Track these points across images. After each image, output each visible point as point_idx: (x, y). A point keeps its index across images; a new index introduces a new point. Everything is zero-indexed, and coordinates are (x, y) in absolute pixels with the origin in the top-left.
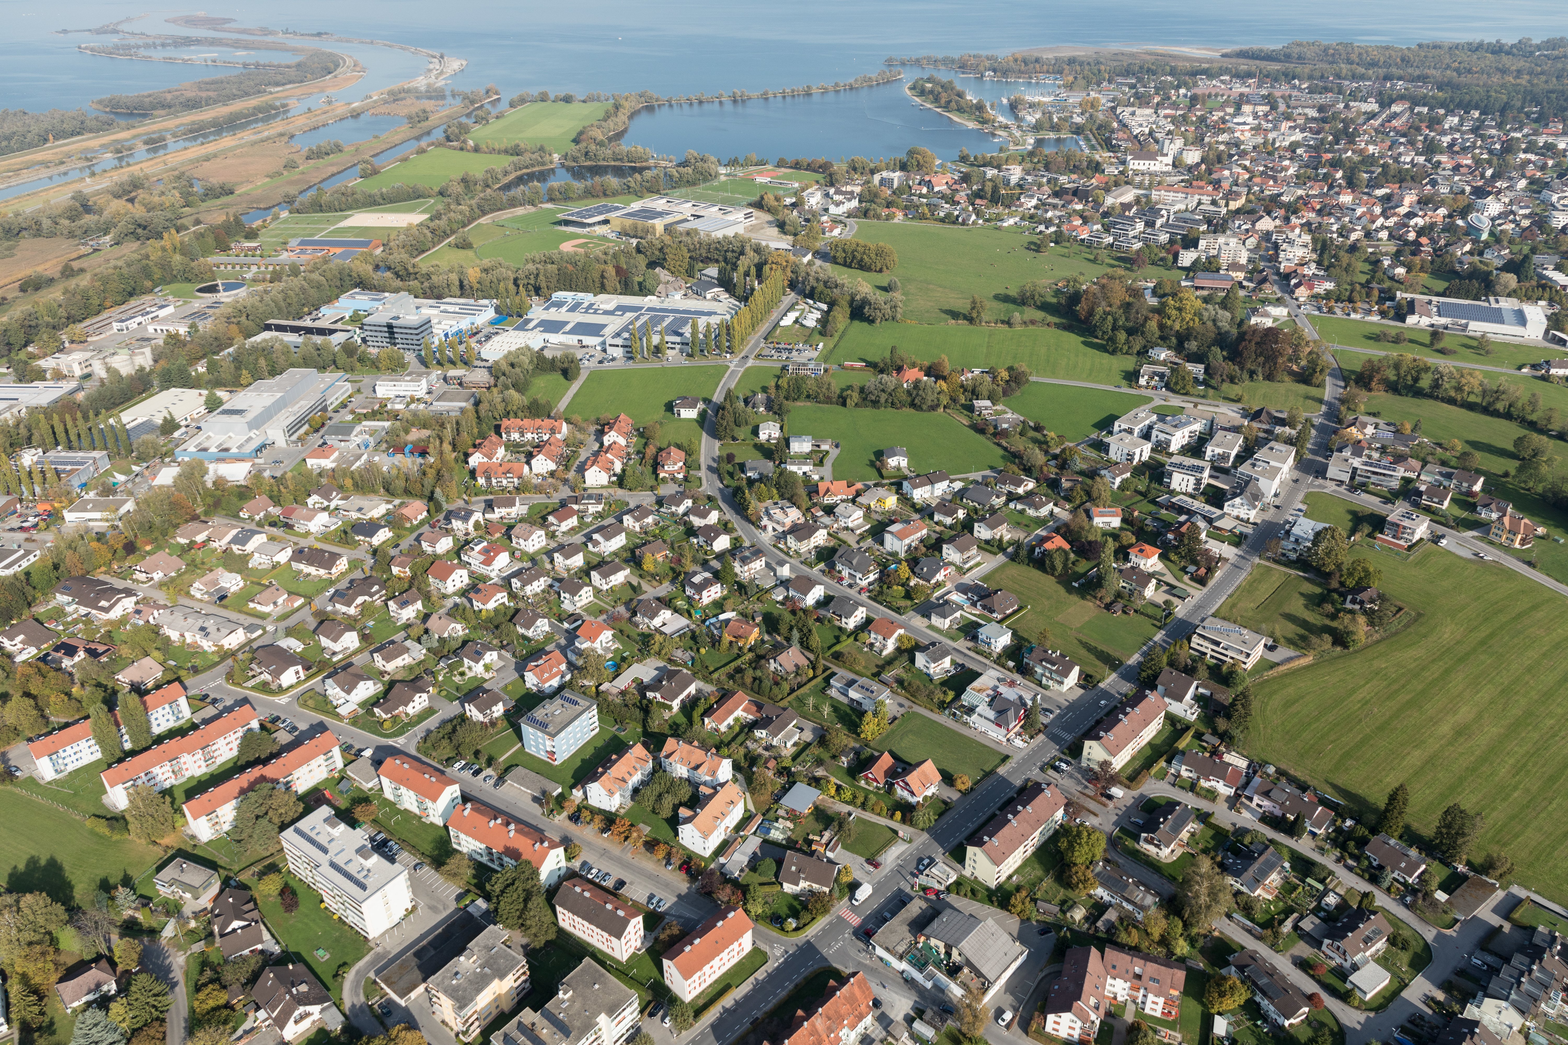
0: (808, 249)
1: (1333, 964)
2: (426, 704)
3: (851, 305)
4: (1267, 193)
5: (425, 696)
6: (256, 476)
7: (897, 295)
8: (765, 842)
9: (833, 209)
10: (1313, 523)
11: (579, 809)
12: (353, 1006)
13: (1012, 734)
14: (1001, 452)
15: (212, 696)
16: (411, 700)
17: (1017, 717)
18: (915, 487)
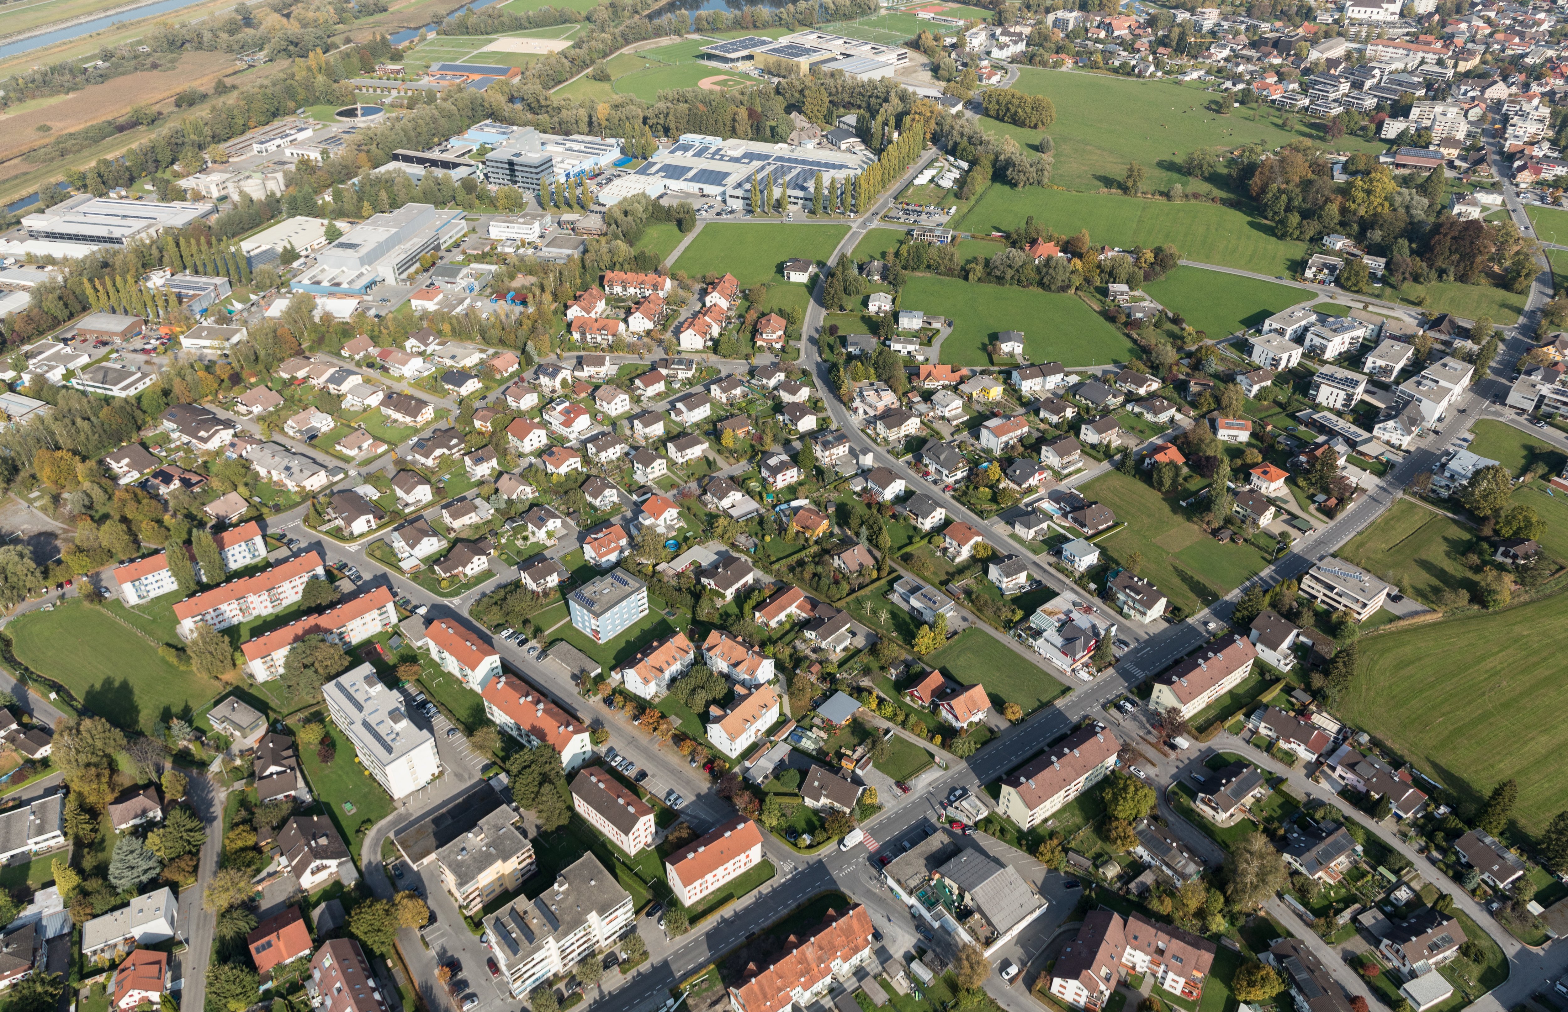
0: (959, 99)
1: (1390, 965)
2: (485, 566)
3: (994, 165)
4: (1509, 52)
5: (484, 558)
6: (361, 314)
7: (1047, 158)
8: (795, 750)
9: (996, 53)
10: (1475, 457)
11: (614, 691)
12: (370, 863)
13: (1078, 665)
14: (1129, 344)
15: (289, 536)
16: (469, 561)
17: (1086, 646)
18: (1025, 378)
